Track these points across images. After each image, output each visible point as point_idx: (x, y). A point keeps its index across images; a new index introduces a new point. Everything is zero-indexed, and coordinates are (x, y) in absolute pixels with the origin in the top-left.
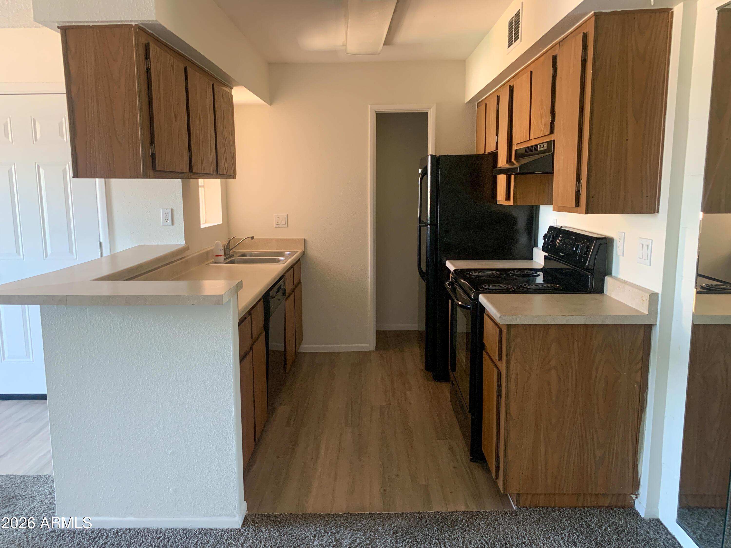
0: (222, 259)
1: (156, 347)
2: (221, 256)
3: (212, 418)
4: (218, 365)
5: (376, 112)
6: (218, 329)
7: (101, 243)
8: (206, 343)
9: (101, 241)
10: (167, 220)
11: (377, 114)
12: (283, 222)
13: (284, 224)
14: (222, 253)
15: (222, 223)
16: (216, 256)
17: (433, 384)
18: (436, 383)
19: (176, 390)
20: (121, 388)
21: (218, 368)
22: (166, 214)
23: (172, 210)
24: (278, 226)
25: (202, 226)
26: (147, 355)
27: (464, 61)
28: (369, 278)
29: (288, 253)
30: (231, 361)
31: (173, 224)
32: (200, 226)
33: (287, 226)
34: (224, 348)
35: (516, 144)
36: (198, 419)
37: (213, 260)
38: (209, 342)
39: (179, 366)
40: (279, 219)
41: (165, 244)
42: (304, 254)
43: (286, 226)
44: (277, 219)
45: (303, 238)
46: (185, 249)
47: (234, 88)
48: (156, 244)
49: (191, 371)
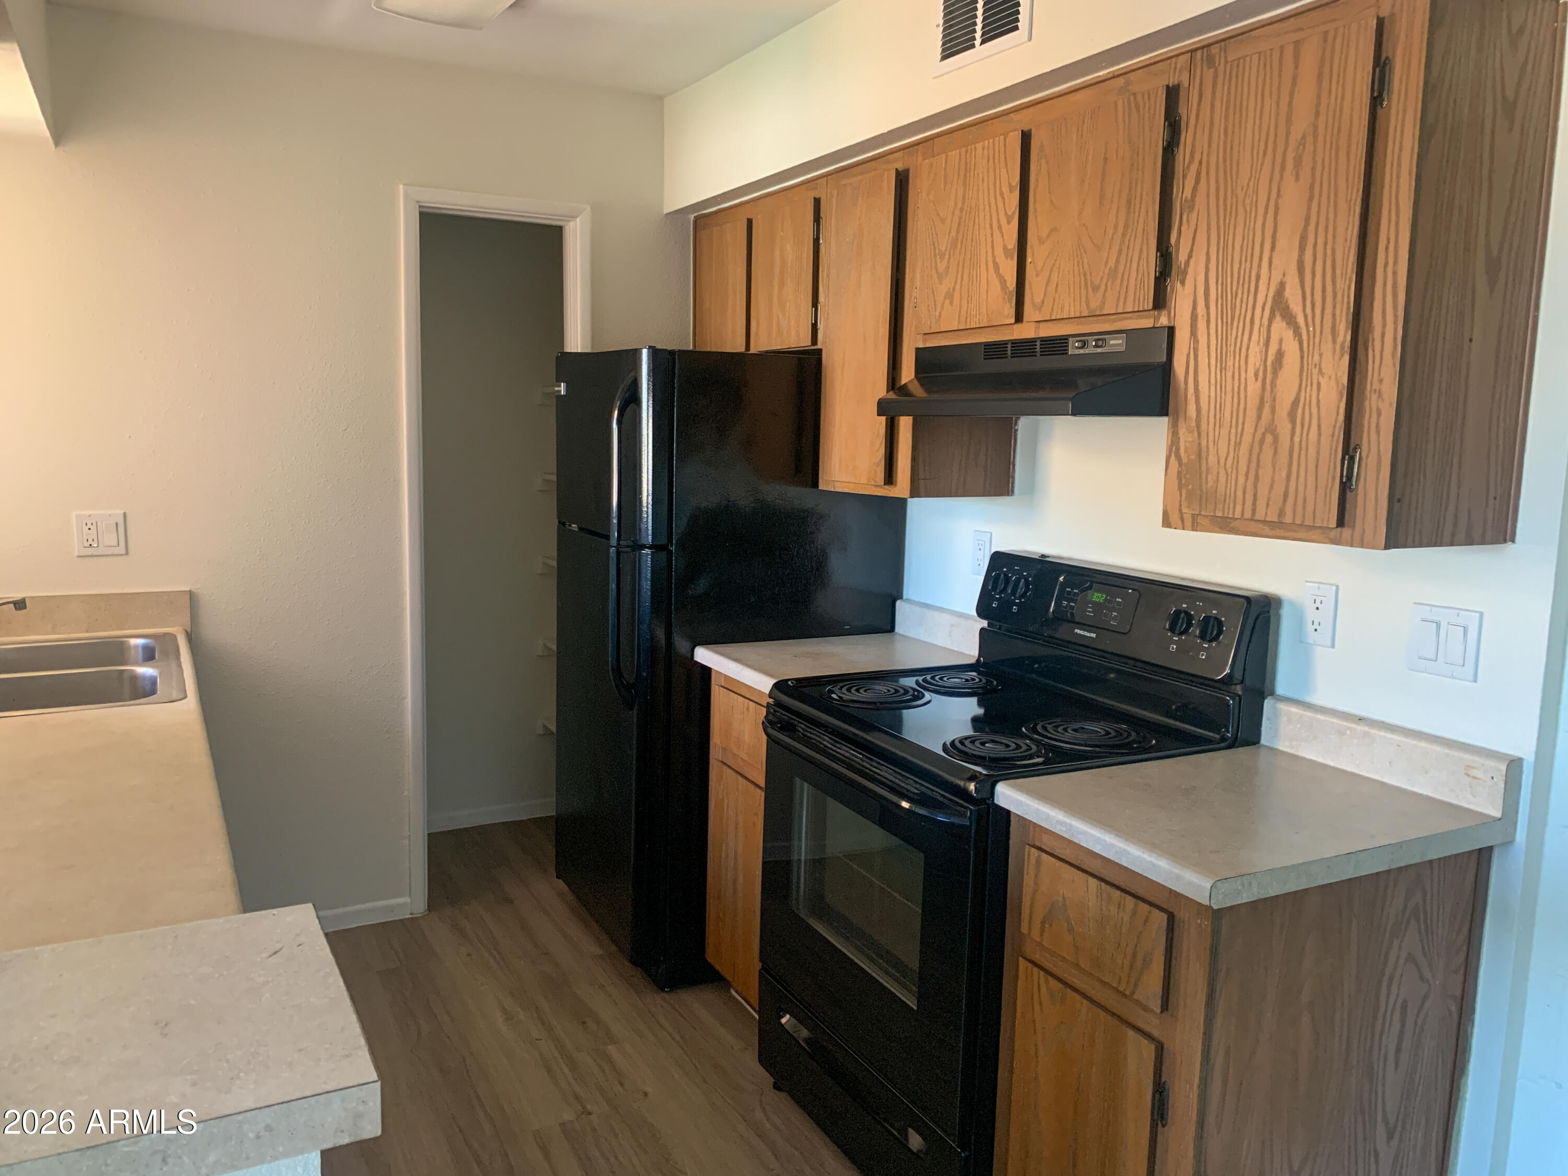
5: (420, 207)
11: (422, 215)
12: (110, 539)
13: (115, 543)
17: (659, 1002)
18: (666, 996)
24: (91, 552)
27: (660, 98)
33: (124, 552)
35: (925, 334)
40: (94, 528)
43: (121, 550)
44: (87, 528)
45: (188, 589)
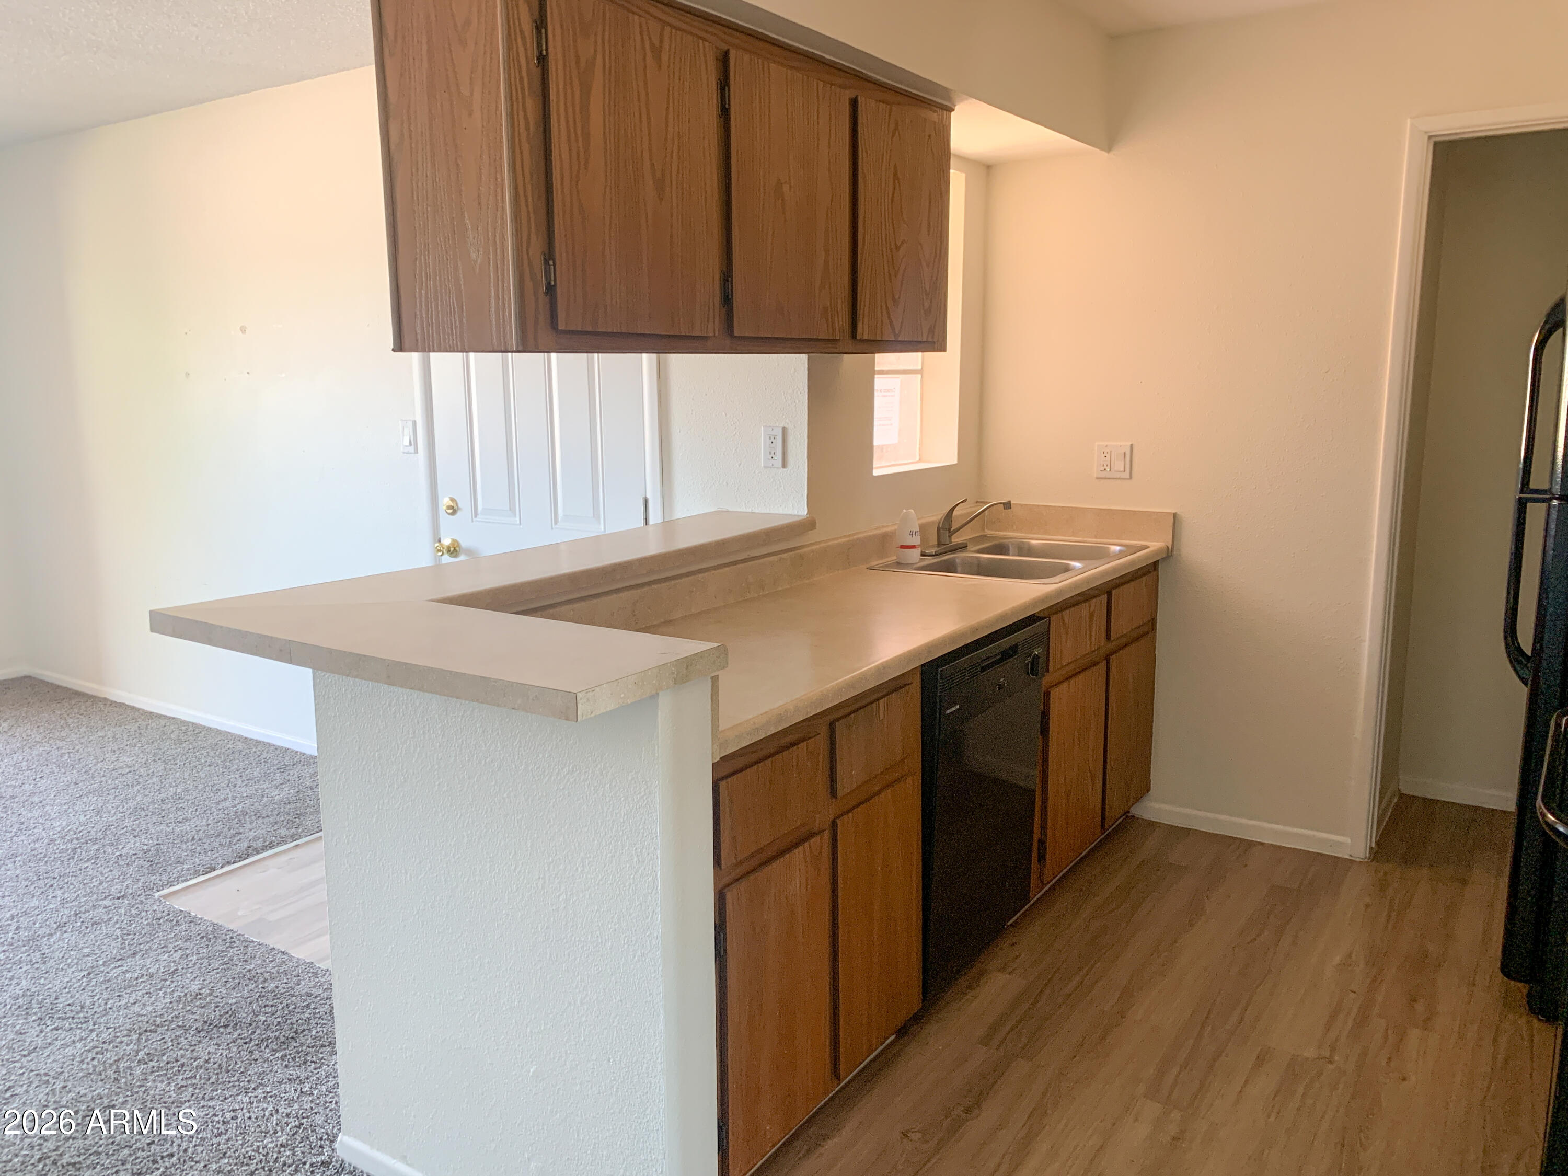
0: (914, 555)
1: (505, 795)
2: (913, 547)
3: (615, 1017)
4: (630, 878)
5: (1430, 137)
6: (630, 778)
7: (646, 501)
8: (605, 810)
9: (648, 496)
10: (772, 455)
11: (1437, 145)
12: (1119, 465)
13: (1122, 469)
14: (916, 540)
15: (956, 462)
16: (902, 547)
19: (544, 917)
20: (443, 879)
21: (630, 885)
22: (772, 440)
23: (784, 430)
24: (1103, 475)
25: (876, 473)
26: (489, 810)
28: (1366, 644)
29: (1118, 548)
30: (656, 875)
31: (784, 465)
32: (871, 469)
34: (643, 833)
36: (588, 1009)
37: (895, 558)
38: (611, 809)
39: (549, 856)
40: (1108, 456)
41: (768, 511)
42: (1169, 554)
43: (1127, 475)
44: (1103, 456)
45: (1174, 512)
46: (807, 525)
47: (957, 108)
48: (750, 510)
49: (573, 875)
